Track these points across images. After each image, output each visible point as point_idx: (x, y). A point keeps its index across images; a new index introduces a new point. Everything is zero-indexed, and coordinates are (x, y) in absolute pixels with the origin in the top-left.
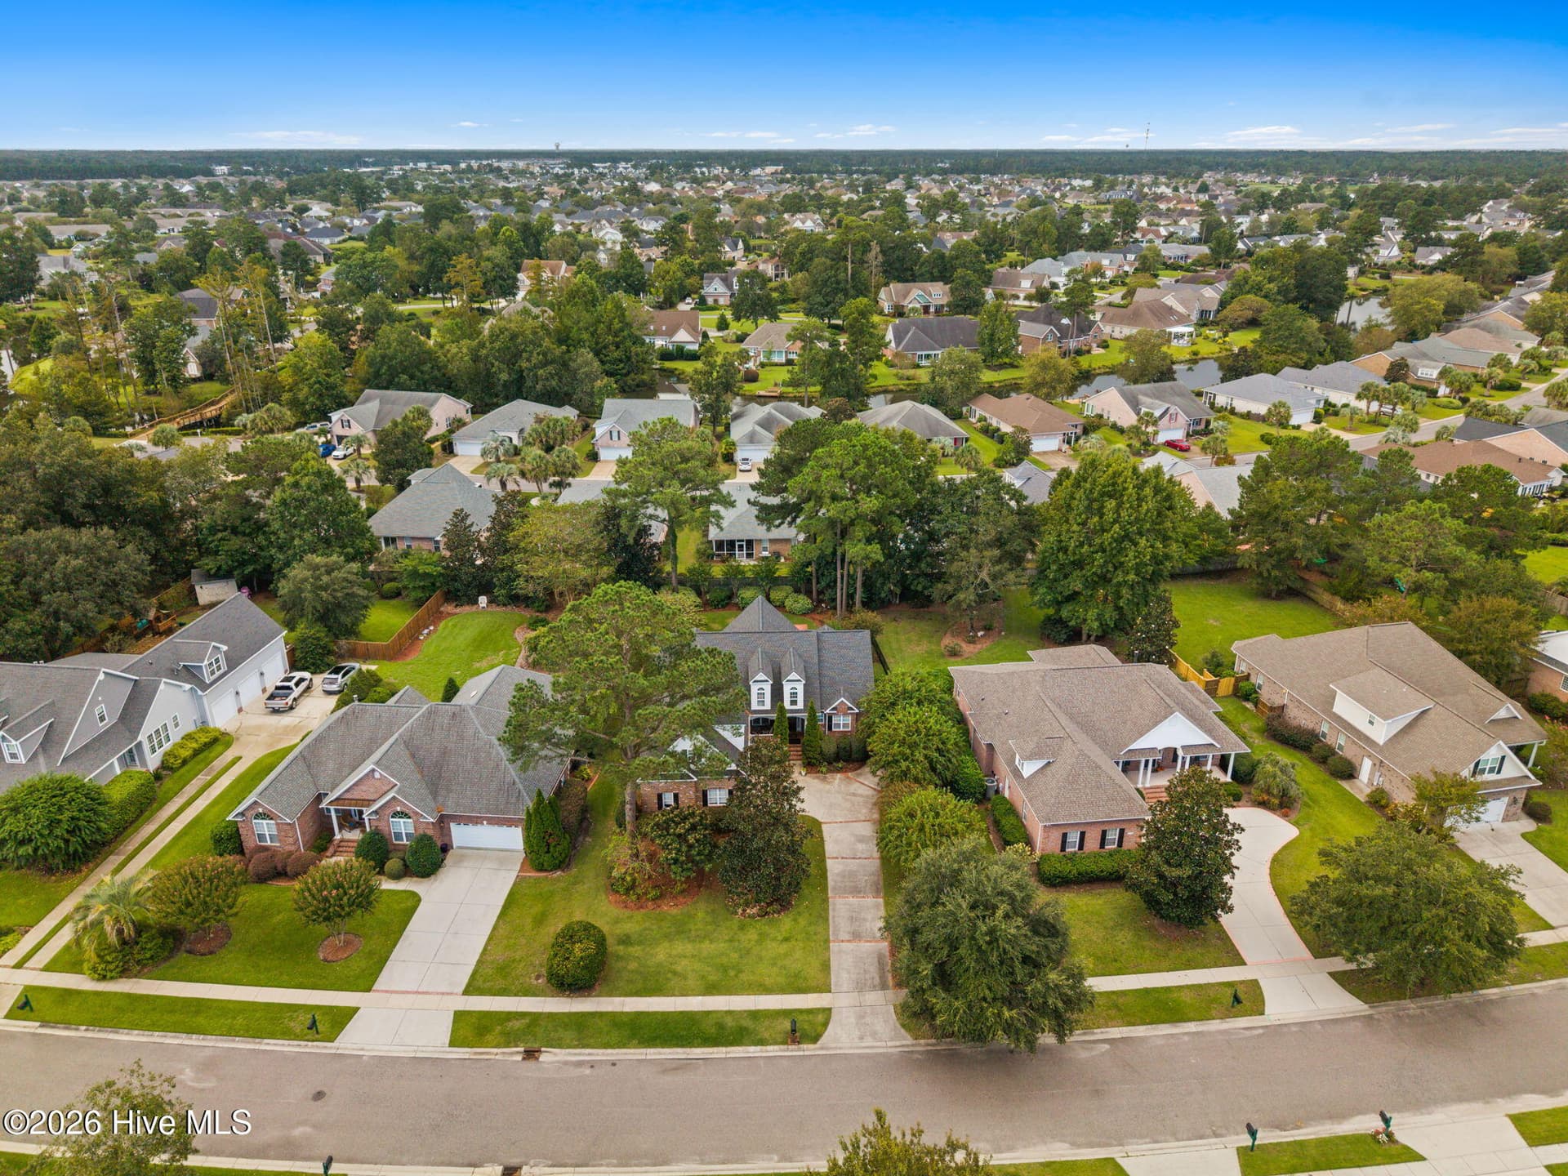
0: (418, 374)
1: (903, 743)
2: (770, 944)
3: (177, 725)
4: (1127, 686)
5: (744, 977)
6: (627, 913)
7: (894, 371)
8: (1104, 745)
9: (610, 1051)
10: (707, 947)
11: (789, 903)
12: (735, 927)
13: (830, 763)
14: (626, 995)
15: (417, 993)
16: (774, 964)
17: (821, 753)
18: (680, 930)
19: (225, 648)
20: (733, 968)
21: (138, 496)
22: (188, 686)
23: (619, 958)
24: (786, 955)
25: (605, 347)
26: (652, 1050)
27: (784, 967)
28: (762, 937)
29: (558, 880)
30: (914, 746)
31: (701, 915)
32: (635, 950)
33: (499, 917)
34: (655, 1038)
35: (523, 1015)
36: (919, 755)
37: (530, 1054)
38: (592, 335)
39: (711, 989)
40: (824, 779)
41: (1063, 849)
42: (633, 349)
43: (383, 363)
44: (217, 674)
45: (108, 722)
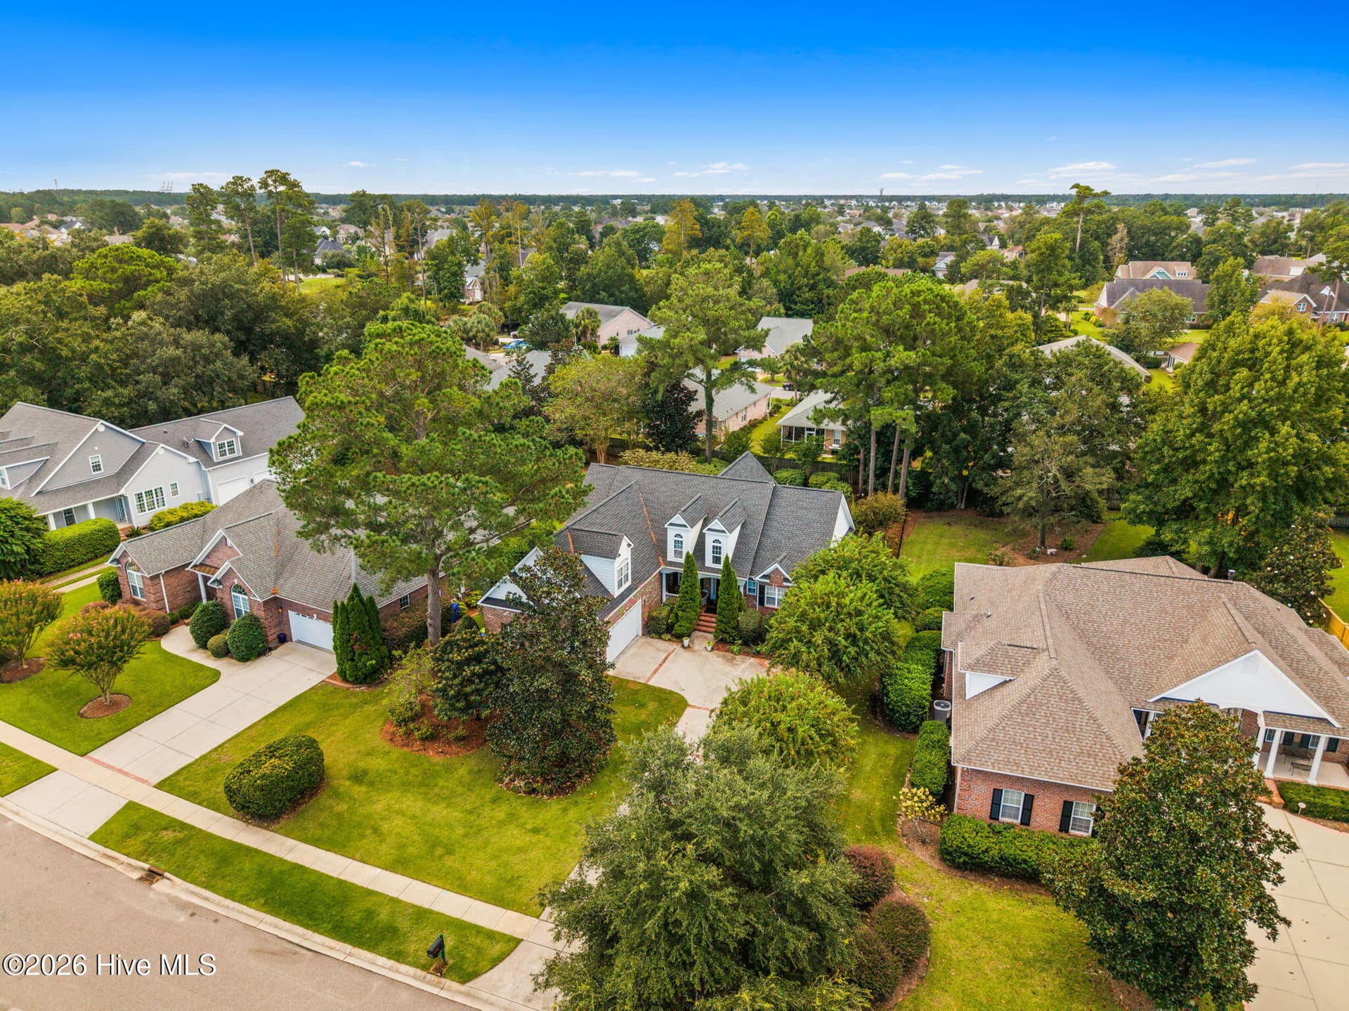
0: (617, 293)
1: (803, 617)
2: (513, 831)
3: (175, 493)
4: (1190, 607)
5: (449, 861)
6: (387, 746)
7: (1100, 329)
8: (1123, 682)
9: (228, 902)
10: (439, 812)
11: (573, 787)
12: (488, 797)
13: (745, 643)
14: (305, 841)
15: (120, 771)
16: (495, 857)
17: (736, 628)
18: (425, 784)
19: (240, 433)
20: (445, 846)
21: (274, 321)
22: (192, 460)
23: (337, 795)
24: (521, 850)
25: (799, 289)
26: (270, 919)
27: (506, 865)
28: (512, 817)
29: (355, 695)
30: (815, 625)
31: (462, 771)
32: (359, 791)
33: (266, 718)
34: (283, 905)
35: (183, 826)
36: (818, 638)
37: (152, 876)
38: (790, 277)
39: (399, 865)
40: (731, 661)
41: (994, 816)
42: (826, 291)
43: (588, 279)
44: (229, 456)
45: (103, 473)
